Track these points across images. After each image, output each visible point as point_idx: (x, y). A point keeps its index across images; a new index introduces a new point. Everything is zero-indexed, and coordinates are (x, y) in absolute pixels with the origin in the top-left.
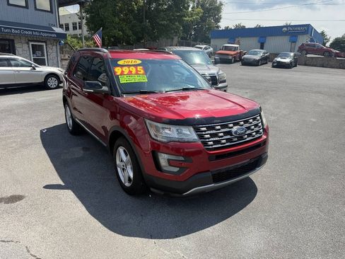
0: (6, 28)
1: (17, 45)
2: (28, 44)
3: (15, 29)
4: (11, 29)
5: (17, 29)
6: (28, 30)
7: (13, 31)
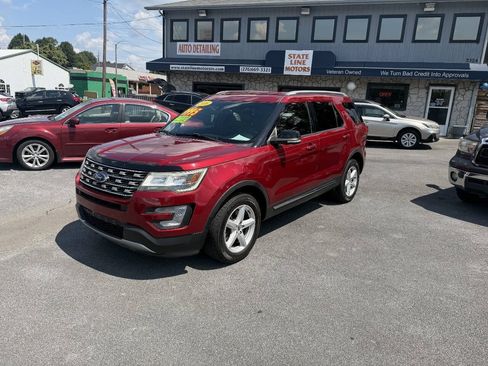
0: (395, 71)
1: (411, 92)
2: (428, 89)
3: (407, 71)
4: (402, 71)
5: (410, 71)
6: (424, 71)
7: (404, 73)
